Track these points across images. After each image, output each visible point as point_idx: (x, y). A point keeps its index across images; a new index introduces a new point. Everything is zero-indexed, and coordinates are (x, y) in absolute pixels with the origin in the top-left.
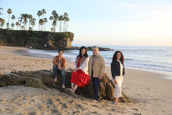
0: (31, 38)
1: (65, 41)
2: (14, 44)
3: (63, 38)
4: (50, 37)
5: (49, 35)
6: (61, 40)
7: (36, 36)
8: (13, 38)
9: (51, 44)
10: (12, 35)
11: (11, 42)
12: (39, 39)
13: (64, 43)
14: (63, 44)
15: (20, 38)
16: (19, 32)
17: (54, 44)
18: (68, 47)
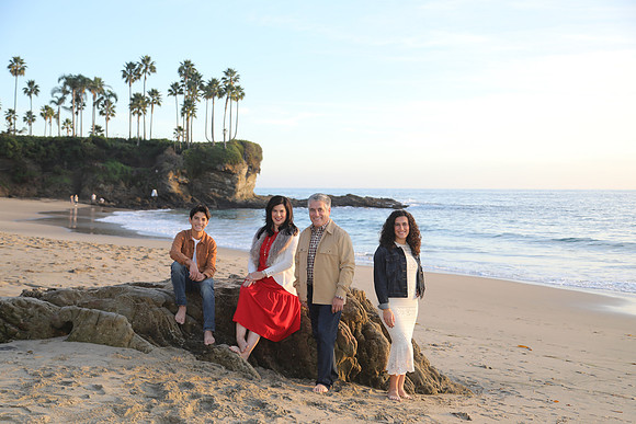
0: (100, 165)
1: (229, 174)
2: (35, 191)
3: (221, 162)
4: (171, 161)
5: (170, 152)
6: (214, 170)
7: (119, 157)
8: (32, 167)
9: (175, 188)
10: (26, 156)
11: (23, 181)
12: (129, 168)
13: (224, 183)
14: (222, 187)
15: (57, 167)
16: (53, 145)
17: (189, 187)
18: (242, 196)
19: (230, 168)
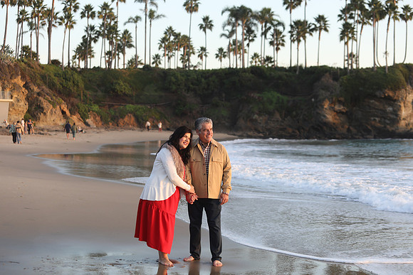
1: (392, 101)
3: (380, 87)
4: (326, 88)
5: (327, 80)
7: (276, 87)
8: (191, 99)
11: (183, 114)
12: (285, 98)
15: (216, 99)
19: (391, 94)
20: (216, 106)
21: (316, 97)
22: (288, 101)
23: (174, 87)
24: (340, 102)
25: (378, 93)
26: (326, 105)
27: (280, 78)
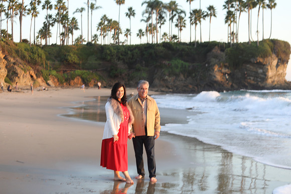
0: (167, 62)
7: (181, 57)
8: (121, 66)
9: (218, 77)
10: (119, 59)
11: (115, 77)
12: (187, 64)
13: (257, 73)
15: (138, 66)
16: (137, 50)
17: (231, 76)
18: (273, 82)
19: (261, 60)
20: (139, 70)
21: (209, 63)
22: (189, 66)
23: (109, 58)
24: (225, 67)
25: (252, 60)
26: (216, 68)
27: (183, 50)
